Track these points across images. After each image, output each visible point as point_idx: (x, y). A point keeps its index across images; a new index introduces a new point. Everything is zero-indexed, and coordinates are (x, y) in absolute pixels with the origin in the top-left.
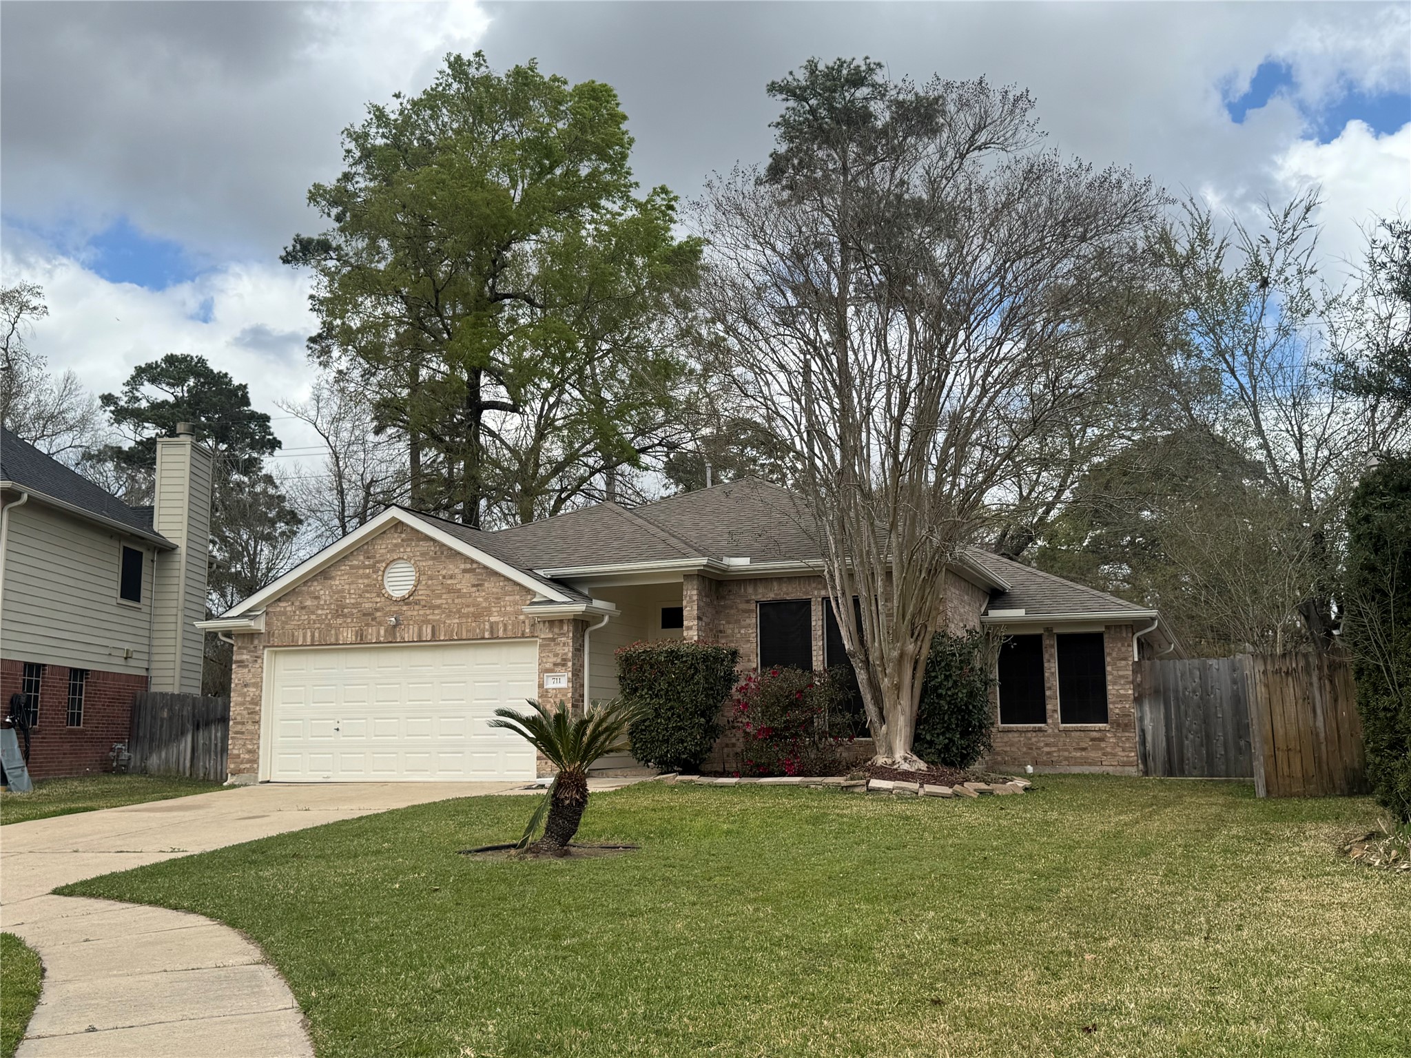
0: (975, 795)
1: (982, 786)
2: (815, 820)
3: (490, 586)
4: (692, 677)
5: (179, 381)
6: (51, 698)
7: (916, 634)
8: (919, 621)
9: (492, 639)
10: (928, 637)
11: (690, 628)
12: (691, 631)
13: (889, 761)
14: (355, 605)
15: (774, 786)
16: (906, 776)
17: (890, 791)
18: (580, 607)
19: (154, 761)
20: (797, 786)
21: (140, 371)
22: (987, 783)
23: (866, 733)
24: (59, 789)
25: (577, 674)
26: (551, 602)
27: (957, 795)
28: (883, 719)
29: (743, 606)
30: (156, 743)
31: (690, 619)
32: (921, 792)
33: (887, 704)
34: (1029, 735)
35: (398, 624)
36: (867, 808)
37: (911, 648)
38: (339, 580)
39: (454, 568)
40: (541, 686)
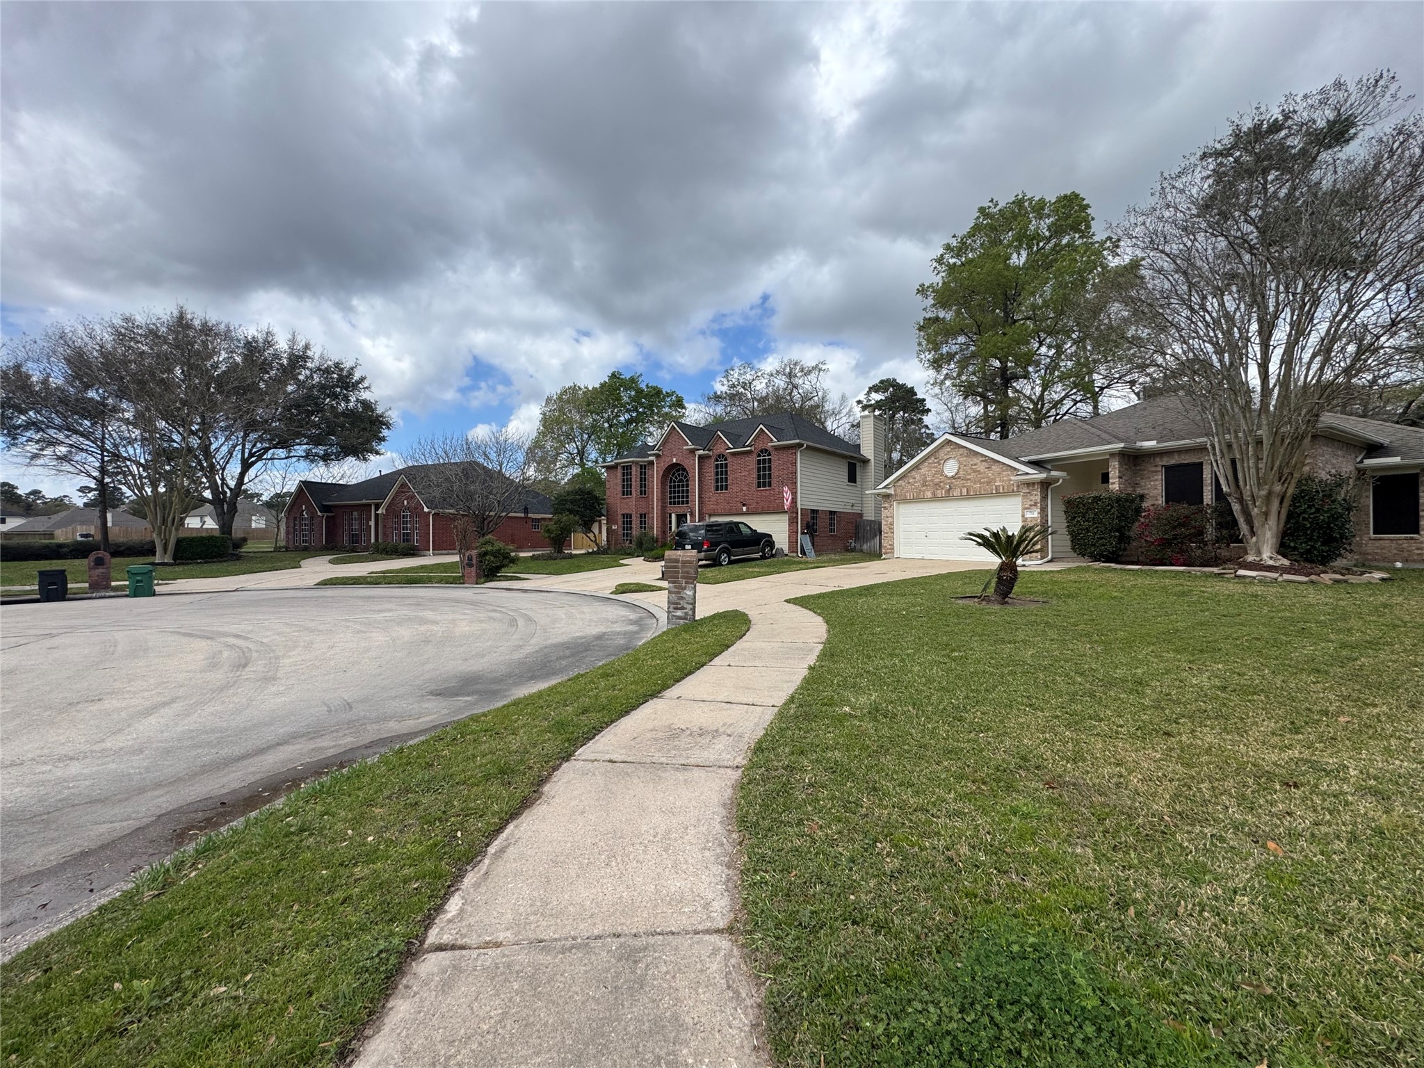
0: (1329, 583)
1: (1338, 577)
2: (1183, 594)
3: (995, 468)
4: (1110, 510)
5: (886, 390)
6: (822, 523)
7: (1283, 479)
8: (1286, 471)
9: (997, 494)
10: (1294, 481)
11: (1114, 483)
12: (1115, 485)
13: (1258, 559)
14: (931, 481)
15: (1165, 571)
16: (1270, 569)
17: (1254, 578)
18: (1044, 475)
19: (865, 547)
20: (1182, 572)
21: (870, 388)
22: (1343, 575)
23: (1241, 541)
24: (825, 558)
25: (1043, 510)
26: (1027, 474)
27: (1312, 582)
28: (1253, 533)
29: (1154, 469)
30: (866, 540)
31: (1113, 478)
32: (1280, 579)
33: (1256, 524)
34: (1400, 542)
35: (950, 488)
36: (1235, 588)
37: (1278, 488)
38: (924, 470)
39: (976, 460)
40: (1023, 516)
